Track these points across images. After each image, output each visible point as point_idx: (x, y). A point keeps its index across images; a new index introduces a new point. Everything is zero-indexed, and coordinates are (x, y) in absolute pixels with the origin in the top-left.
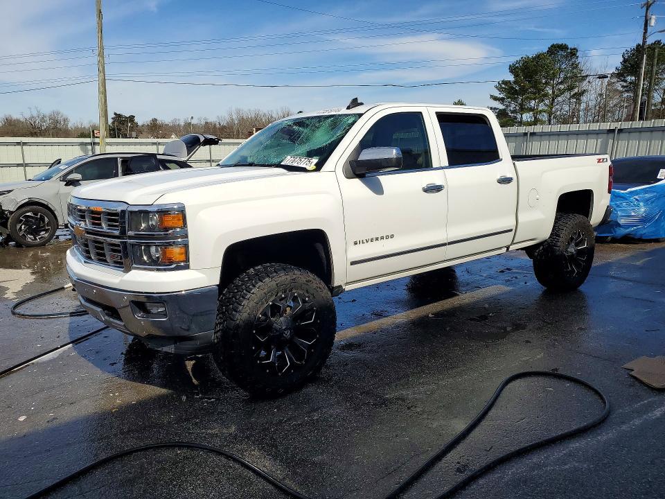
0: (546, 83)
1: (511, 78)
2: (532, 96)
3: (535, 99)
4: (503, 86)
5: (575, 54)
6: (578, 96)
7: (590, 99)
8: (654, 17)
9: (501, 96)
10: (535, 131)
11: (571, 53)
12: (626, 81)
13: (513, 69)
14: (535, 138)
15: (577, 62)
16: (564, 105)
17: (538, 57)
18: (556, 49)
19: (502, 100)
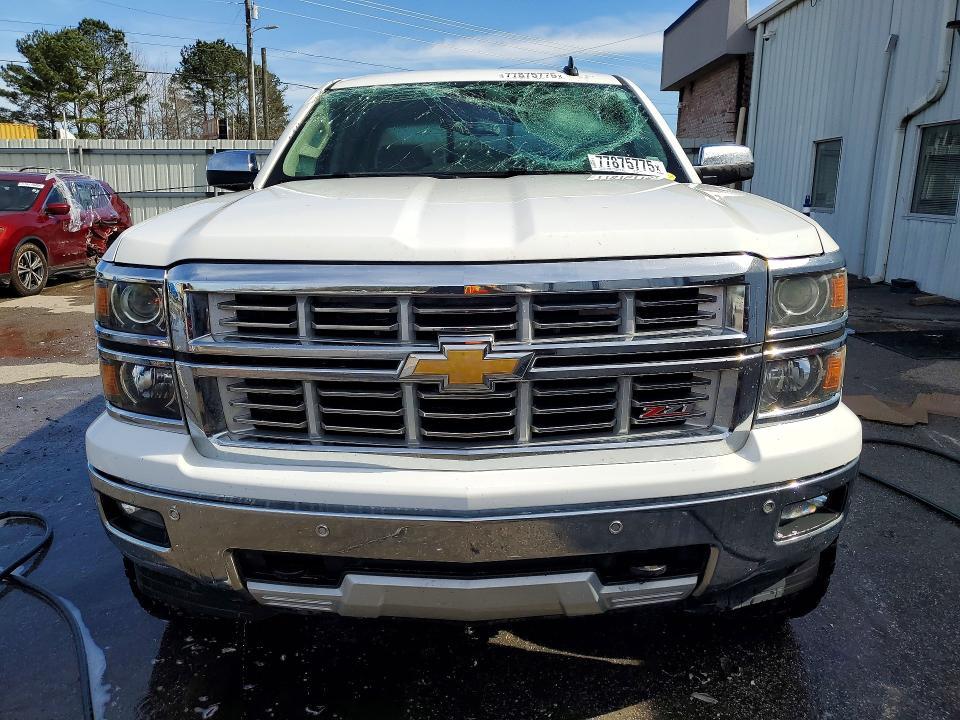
0: (87, 78)
1: (22, 61)
2: (67, 95)
3: (72, 100)
4: (11, 73)
5: (122, 40)
6: (138, 101)
7: (152, 109)
8: (256, 7)
9: (11, 89)
10: (91, 147)
11: (116, 37)
12: (191, 89)
13: (24, 48)
14: (94, 158)
15: (128, 52)
16: (119, 114)
17: (66, 35)
18: (89, 27)
19: (13, 97)
